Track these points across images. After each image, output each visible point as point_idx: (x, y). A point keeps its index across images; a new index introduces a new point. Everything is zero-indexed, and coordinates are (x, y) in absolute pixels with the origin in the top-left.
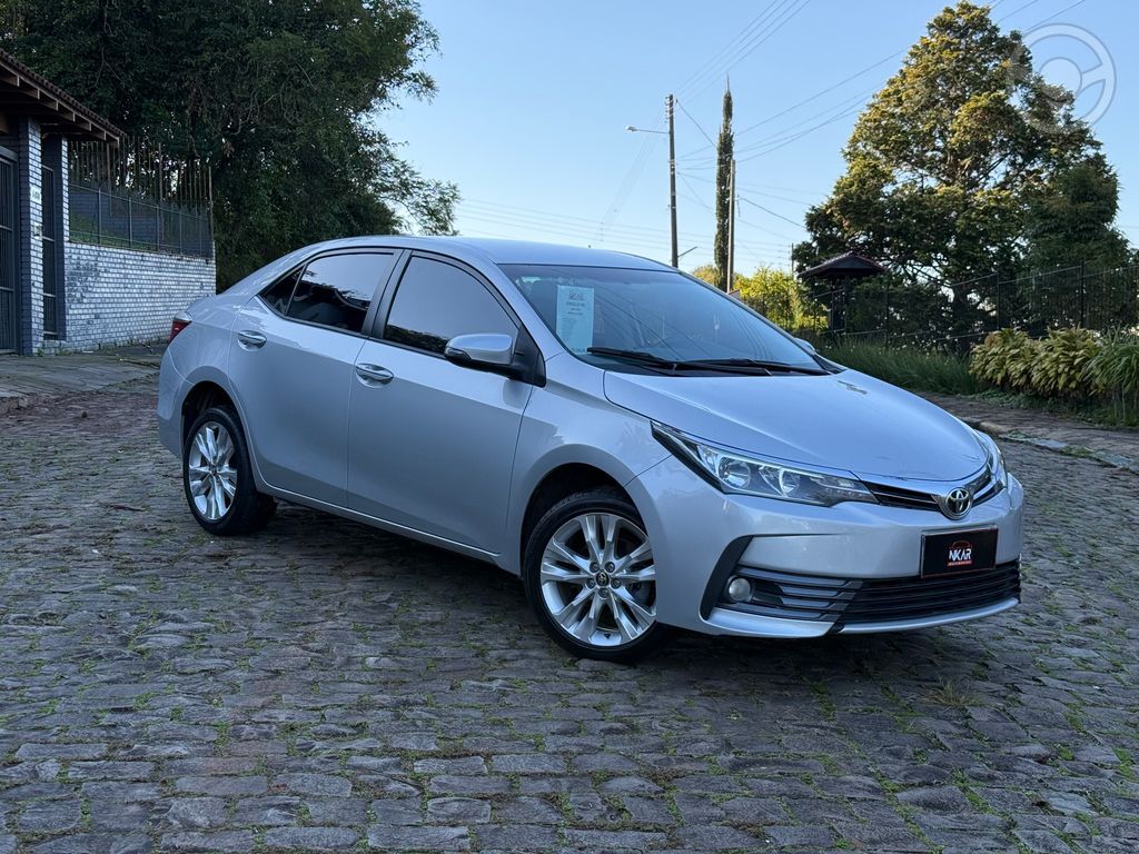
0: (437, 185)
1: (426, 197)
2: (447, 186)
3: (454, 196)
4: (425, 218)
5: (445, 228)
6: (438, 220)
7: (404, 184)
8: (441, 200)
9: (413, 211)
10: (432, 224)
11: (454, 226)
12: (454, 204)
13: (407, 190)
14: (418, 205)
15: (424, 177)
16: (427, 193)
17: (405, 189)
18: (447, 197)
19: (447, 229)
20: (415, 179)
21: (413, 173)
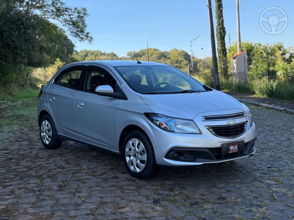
0: (76, 9)
1: (70, 15)
2: (81, 9)
3: (85, 14)
4: (71, 26)
5: (82, 31)
6: (78, 27)
7: (58, 10)
8: (79, 16)
9: (64, 24)
10: (75, 30)
11: (87, 30)
12: (85, 18)
13: (60, 13)
14: (66, 20)
15: (68, 5)
16: (70, 13)
17: (59, 12)
18: (81, 15)
19: (83, 32)
20: (64, 7)
21: (62, 3)
